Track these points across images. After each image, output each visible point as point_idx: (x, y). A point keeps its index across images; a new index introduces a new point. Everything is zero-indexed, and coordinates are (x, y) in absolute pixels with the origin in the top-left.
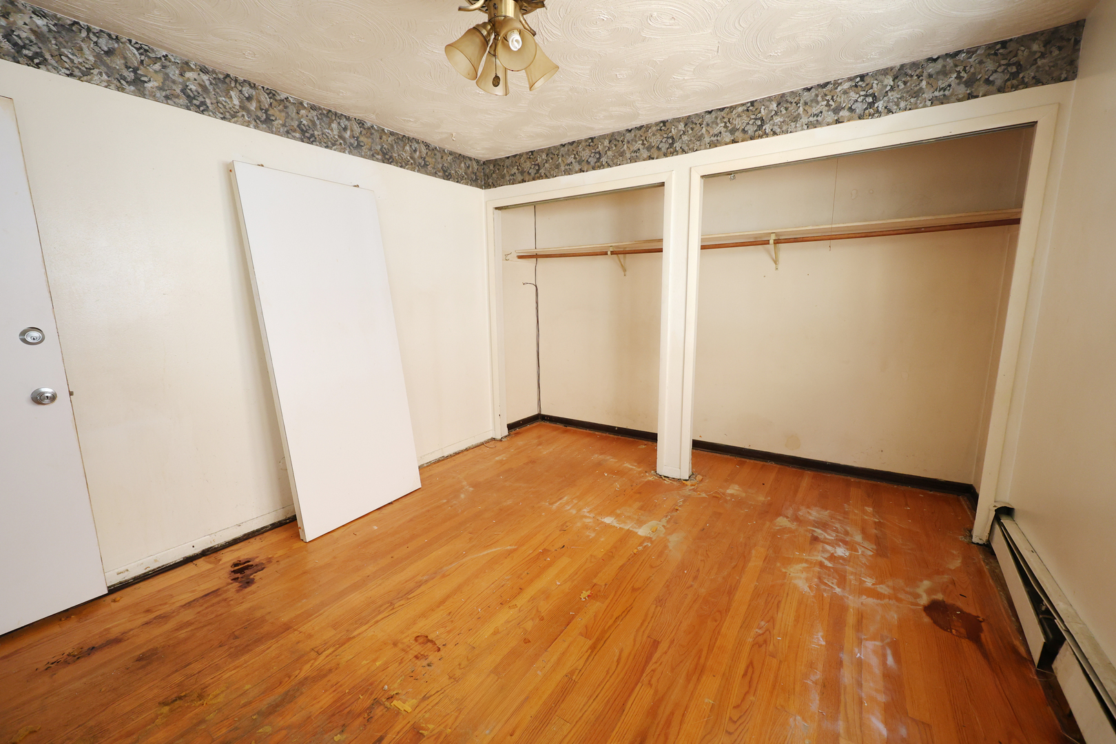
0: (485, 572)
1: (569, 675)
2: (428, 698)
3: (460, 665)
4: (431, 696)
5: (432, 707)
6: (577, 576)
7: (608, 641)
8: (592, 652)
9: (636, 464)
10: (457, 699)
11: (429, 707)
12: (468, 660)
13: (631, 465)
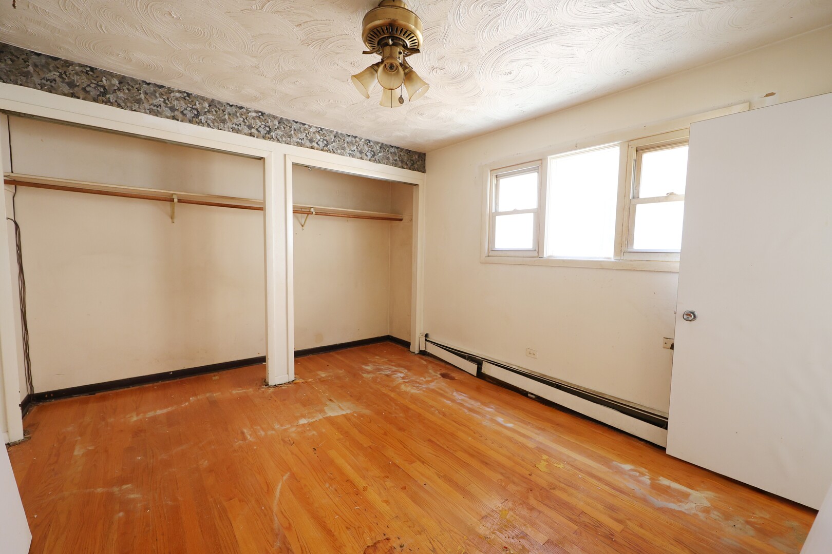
0: (309, 498)
1: (438, 475)
2: (434, 548)
3: (410, 527)
4: (433, 547)
5: (443, 546)
6: (355, 452)
7: (420, 455)
8: (426, 463)
9: (240, 388)
10: (441, 532)
11: (443, 549)
12: (408, 521)
13: (238, 390)
